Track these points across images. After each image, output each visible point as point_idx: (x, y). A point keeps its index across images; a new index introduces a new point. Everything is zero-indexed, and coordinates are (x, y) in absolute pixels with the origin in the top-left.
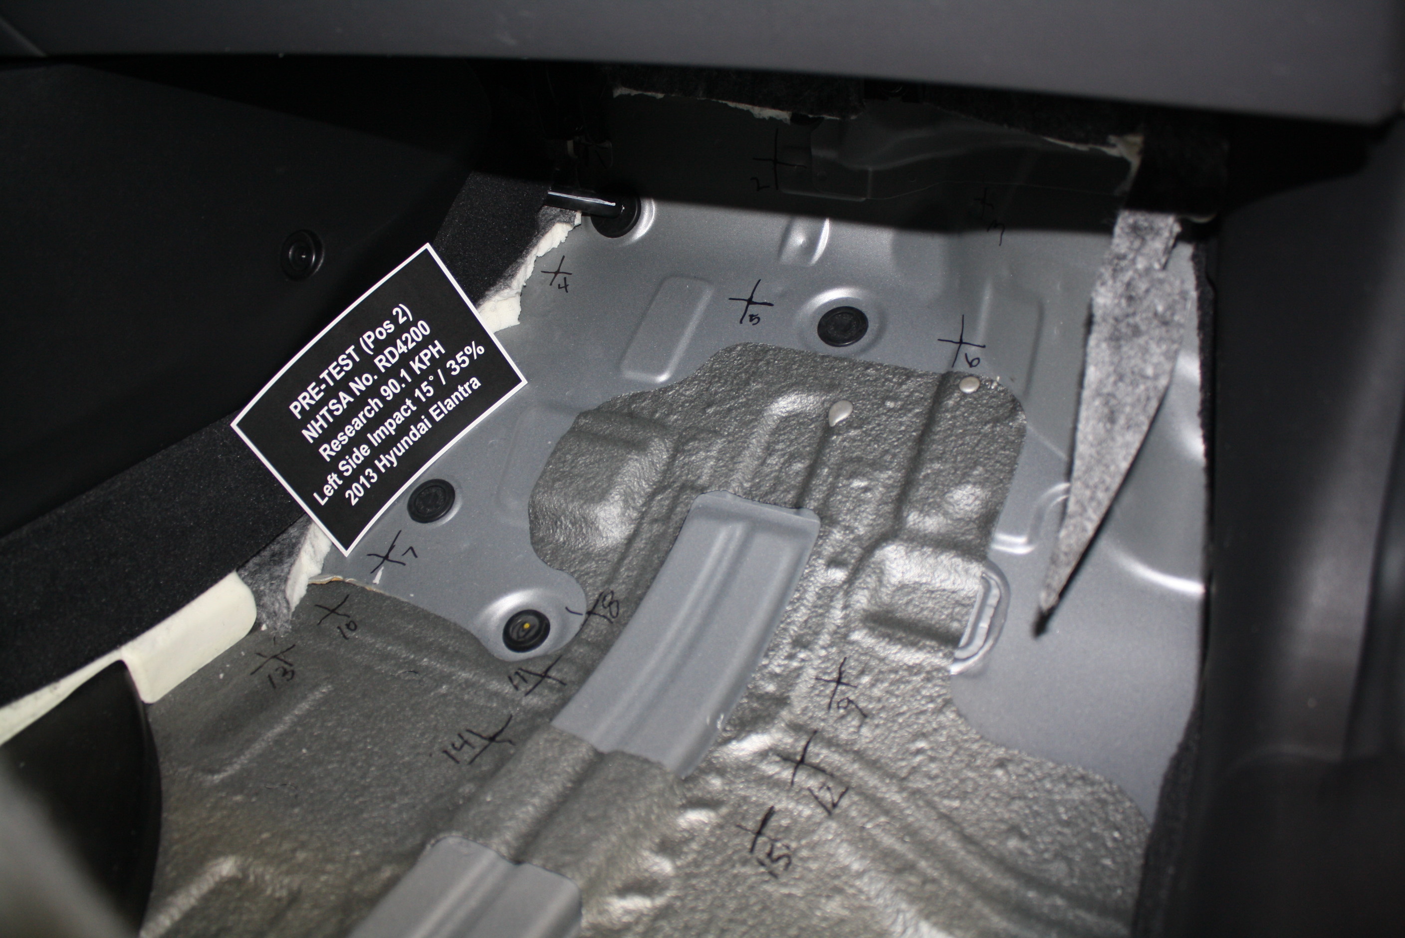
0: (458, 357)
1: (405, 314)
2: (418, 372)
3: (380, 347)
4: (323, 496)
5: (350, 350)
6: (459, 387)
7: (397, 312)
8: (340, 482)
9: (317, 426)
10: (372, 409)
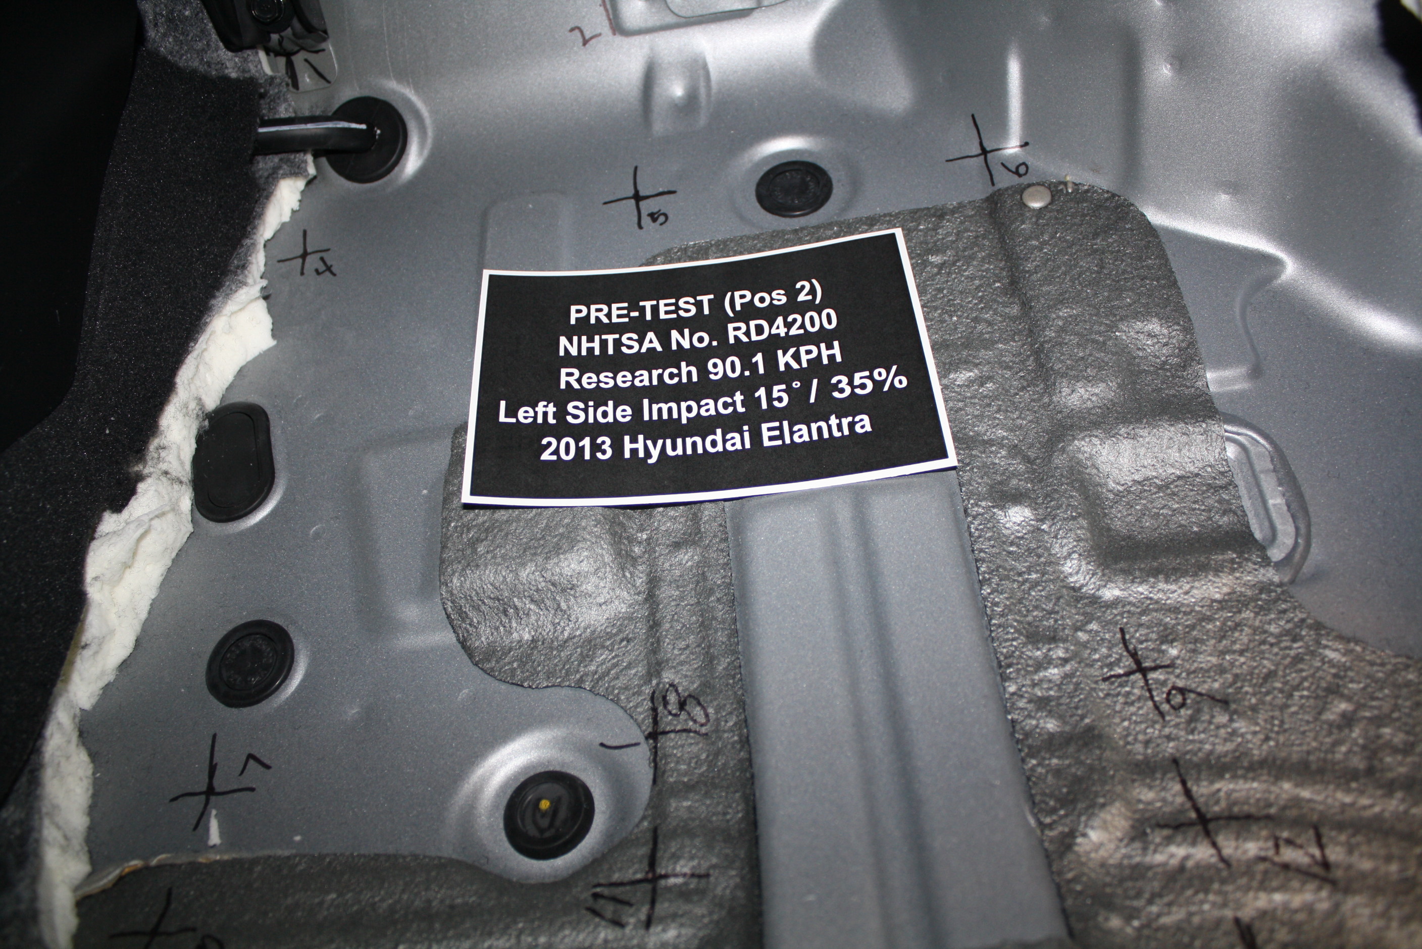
0: (857, 376)
1: (813, 291)
2: (782, 368)
3: (748, 313)
4: (512, 412)
5: (705, 299)
6: (833, 417)
7: (803, 287)
8: (551, 420)
9: (585, 345)
10: (679, 375)
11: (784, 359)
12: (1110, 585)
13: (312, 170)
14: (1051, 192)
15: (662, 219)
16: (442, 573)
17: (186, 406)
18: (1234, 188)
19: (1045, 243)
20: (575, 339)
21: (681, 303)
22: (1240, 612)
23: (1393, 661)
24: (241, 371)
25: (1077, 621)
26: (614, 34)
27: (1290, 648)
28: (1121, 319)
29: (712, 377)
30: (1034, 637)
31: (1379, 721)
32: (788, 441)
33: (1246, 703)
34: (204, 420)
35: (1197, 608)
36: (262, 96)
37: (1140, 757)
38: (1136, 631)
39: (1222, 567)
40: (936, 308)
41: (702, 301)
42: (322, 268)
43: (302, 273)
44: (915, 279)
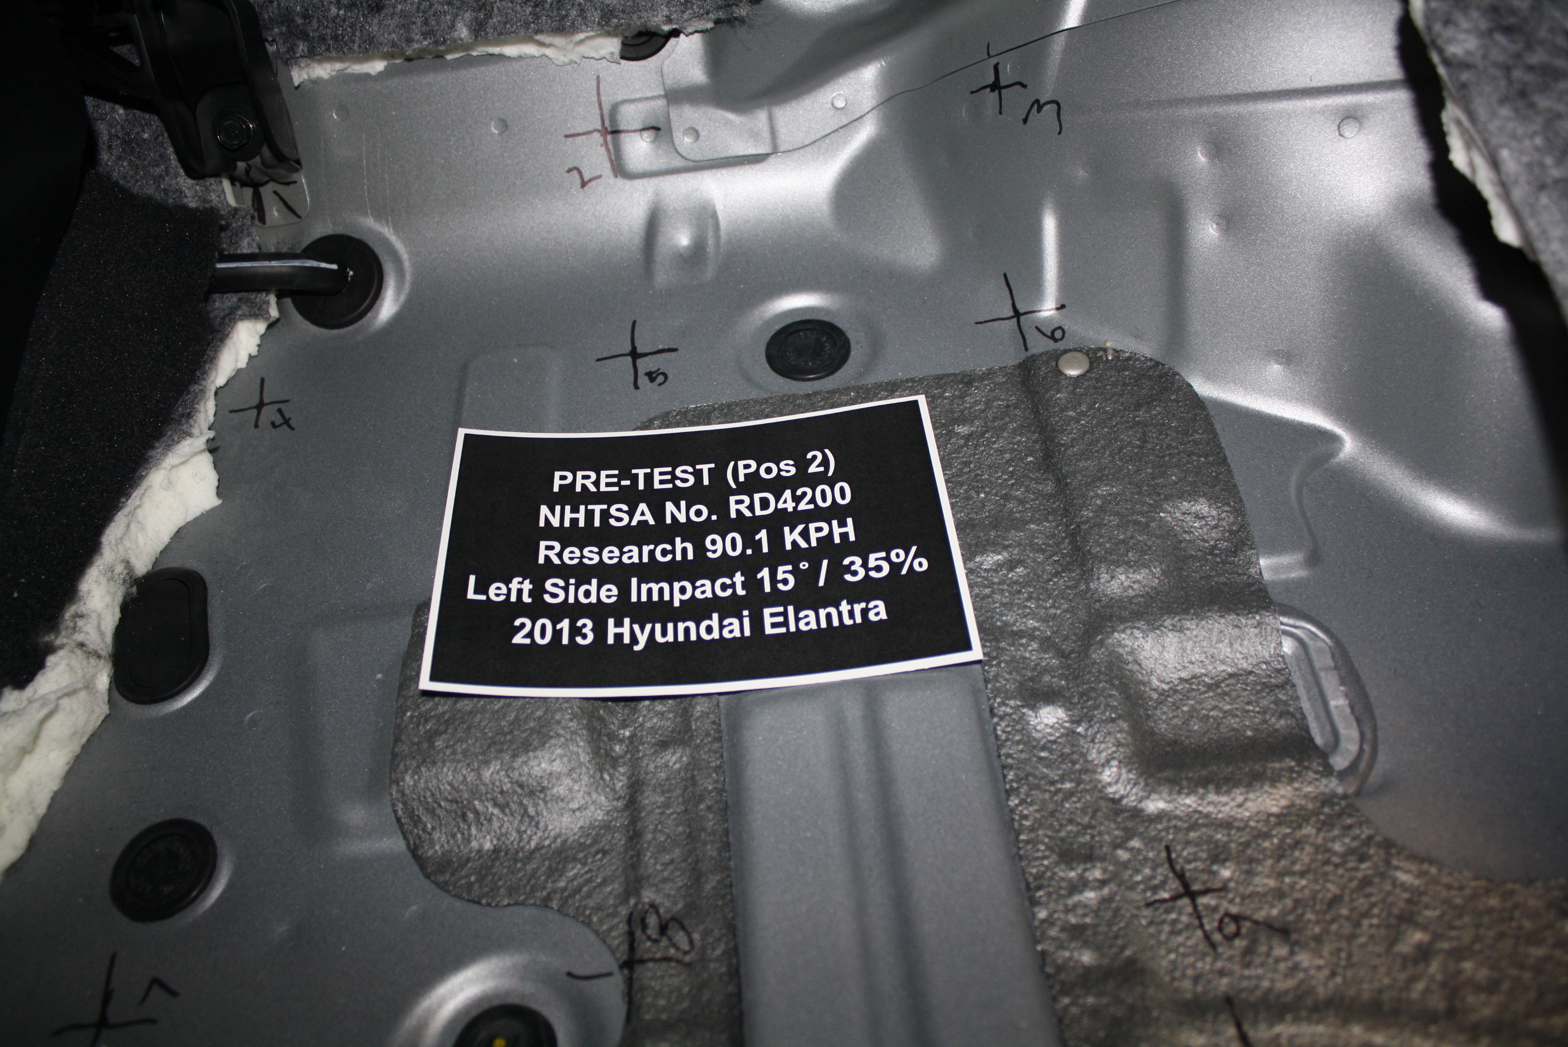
0: (872, 557)
1: (825, 462)
2: (788, 547)
3: (752, 484)
4: (482, 588)
5: (705, 468)
6: (844, 603)
7: (815, 457)
8: (526, 599)
9: (568, 515)
10: (673, 552)
11: (791, 537)
12: (1154, 796)
13: (274, 313)
14: (1090, 359)
15: (661, 379)
16: (393, 768)
17: (111, 569)
18: (1287, 358)
19: (1083, 414)
20: (558, 508)
21: (678, 472)
22: (1300, 827)
23: (1473, 884)
24: (179, 531)
25: (1117, 837)
26: (616, 177)
27: (1356, 869)
28: (1166, 499)
29: (710, 555)
30: (1068, 855)
31: (1458, 954)
32: (793, 629)
33: (1309, 933)
34: (132, 586)
35: (1252, 824)
36: (223, 229)
37: (1188, 996)
38: (1183, 849)
39: (1280, 776)
40: (962, 484)
41: (701, 470)
42: (279, 420)
43: (256, 426)
44: (939, 452)
